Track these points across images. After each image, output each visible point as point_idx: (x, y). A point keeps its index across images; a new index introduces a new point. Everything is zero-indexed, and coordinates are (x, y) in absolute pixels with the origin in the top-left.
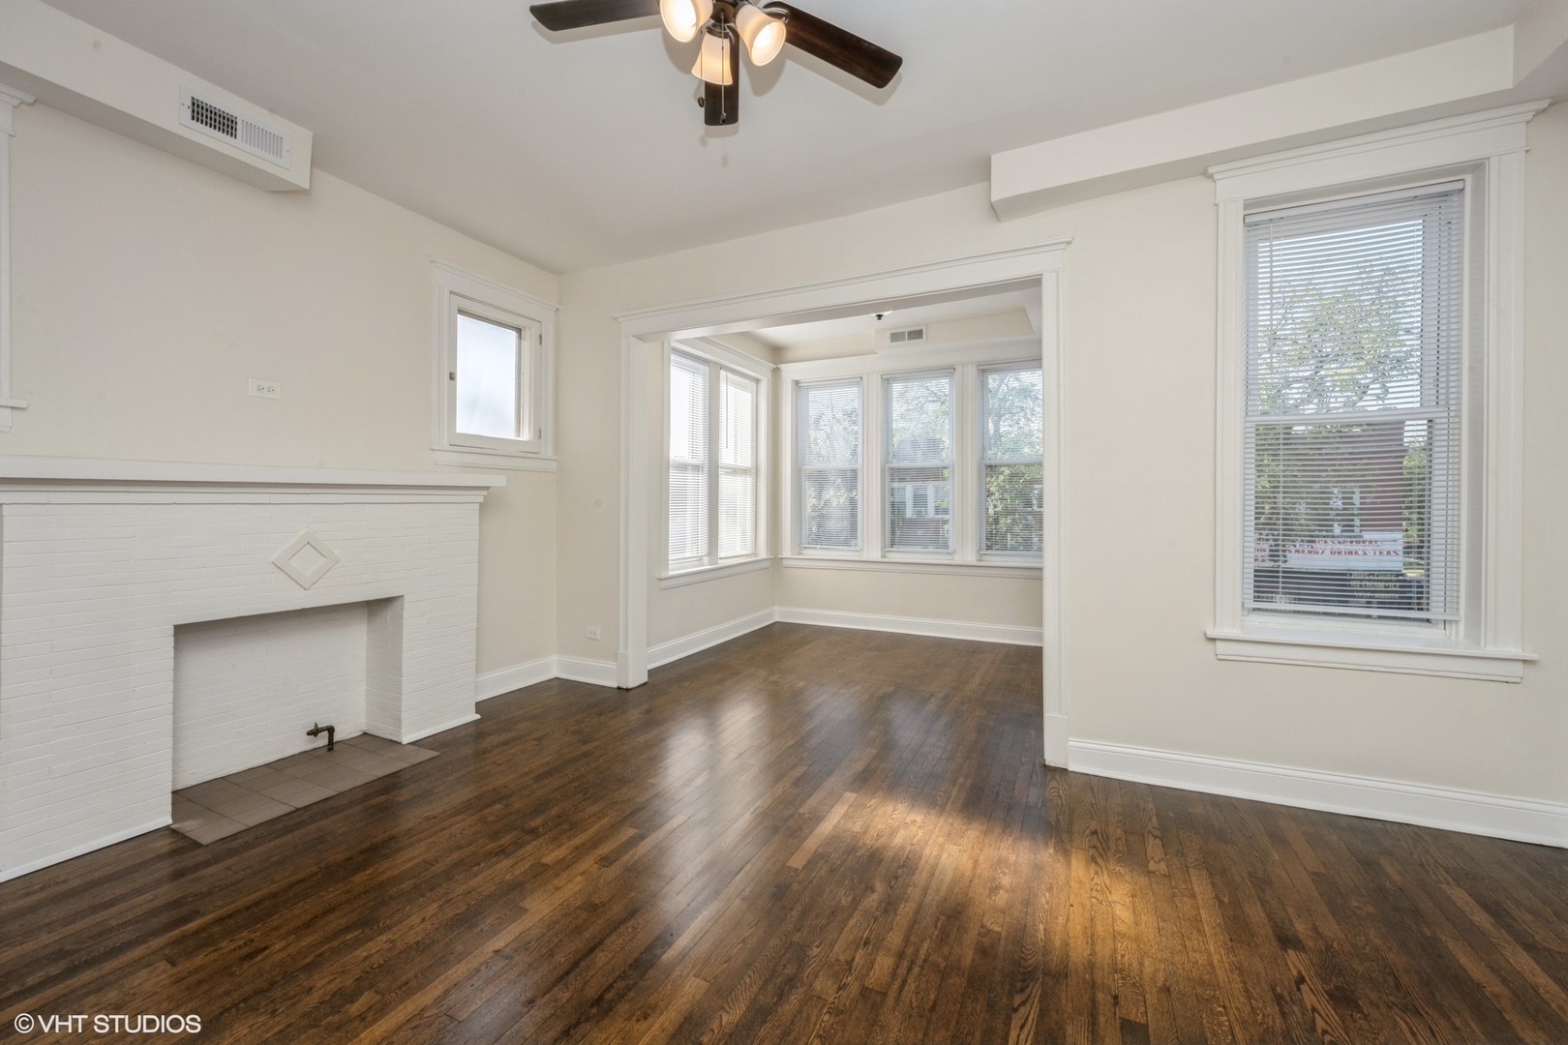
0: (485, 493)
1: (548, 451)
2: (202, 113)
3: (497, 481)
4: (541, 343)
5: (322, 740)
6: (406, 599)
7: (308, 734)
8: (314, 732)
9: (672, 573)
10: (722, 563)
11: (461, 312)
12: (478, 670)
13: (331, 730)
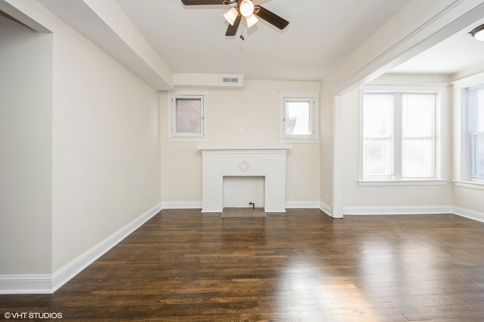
0: (287, 150)
1: (317, 137)
2: (226, 80)
3: (290, 147)
4: (314, 104)
5: (252, 206)
6: (266, 177)
7: (249, 204)
8: (250, 204)
9: (364, 180)
10: (403, 180)
11: (287, 101)
12: (286, 200)
13: (254, 204)
